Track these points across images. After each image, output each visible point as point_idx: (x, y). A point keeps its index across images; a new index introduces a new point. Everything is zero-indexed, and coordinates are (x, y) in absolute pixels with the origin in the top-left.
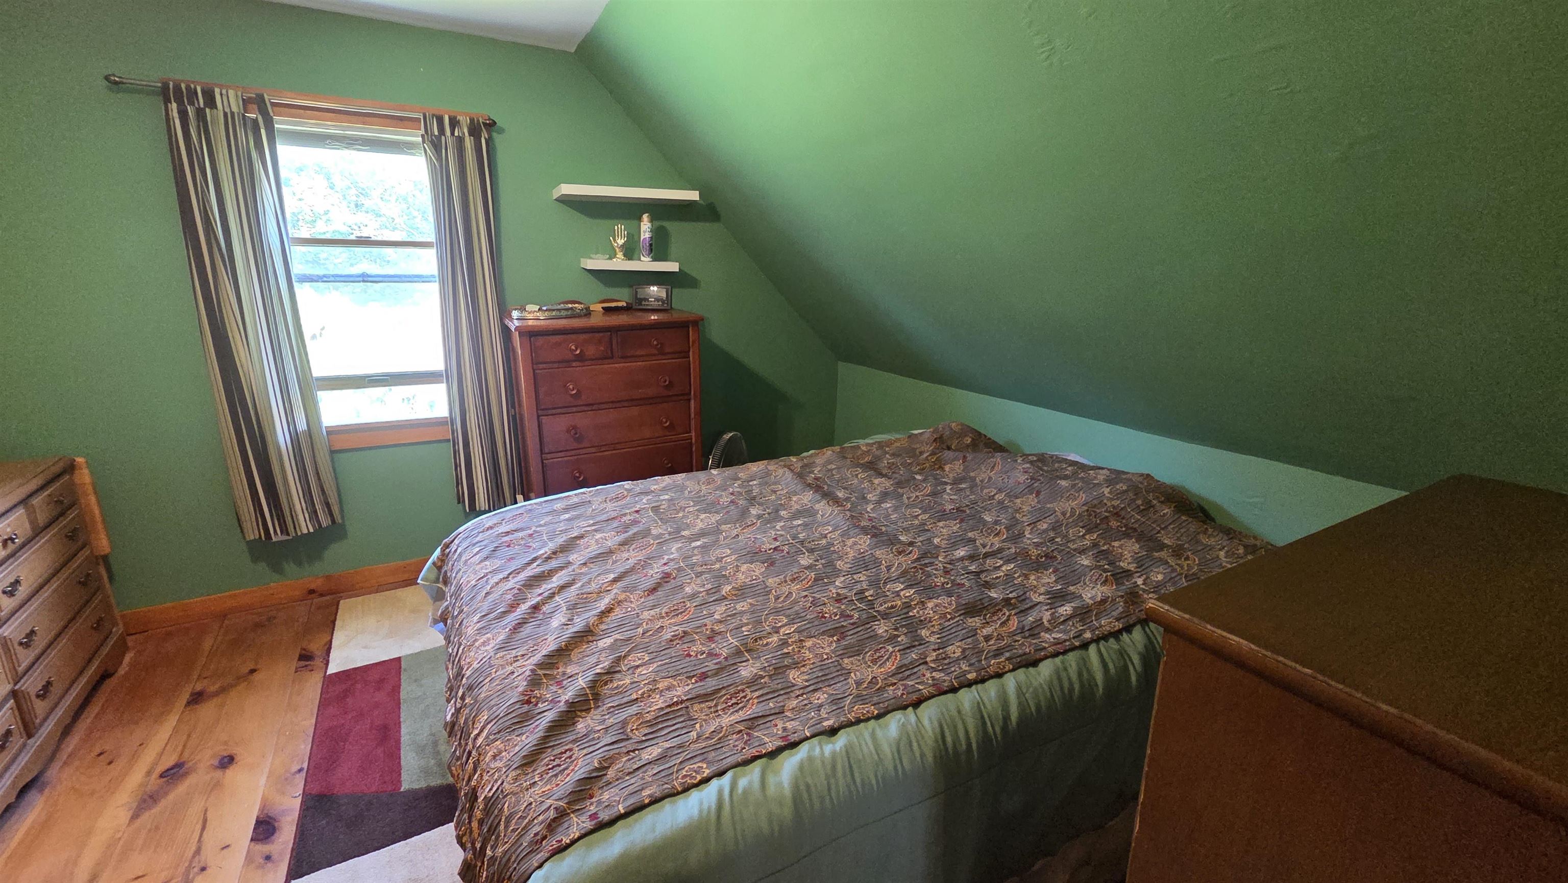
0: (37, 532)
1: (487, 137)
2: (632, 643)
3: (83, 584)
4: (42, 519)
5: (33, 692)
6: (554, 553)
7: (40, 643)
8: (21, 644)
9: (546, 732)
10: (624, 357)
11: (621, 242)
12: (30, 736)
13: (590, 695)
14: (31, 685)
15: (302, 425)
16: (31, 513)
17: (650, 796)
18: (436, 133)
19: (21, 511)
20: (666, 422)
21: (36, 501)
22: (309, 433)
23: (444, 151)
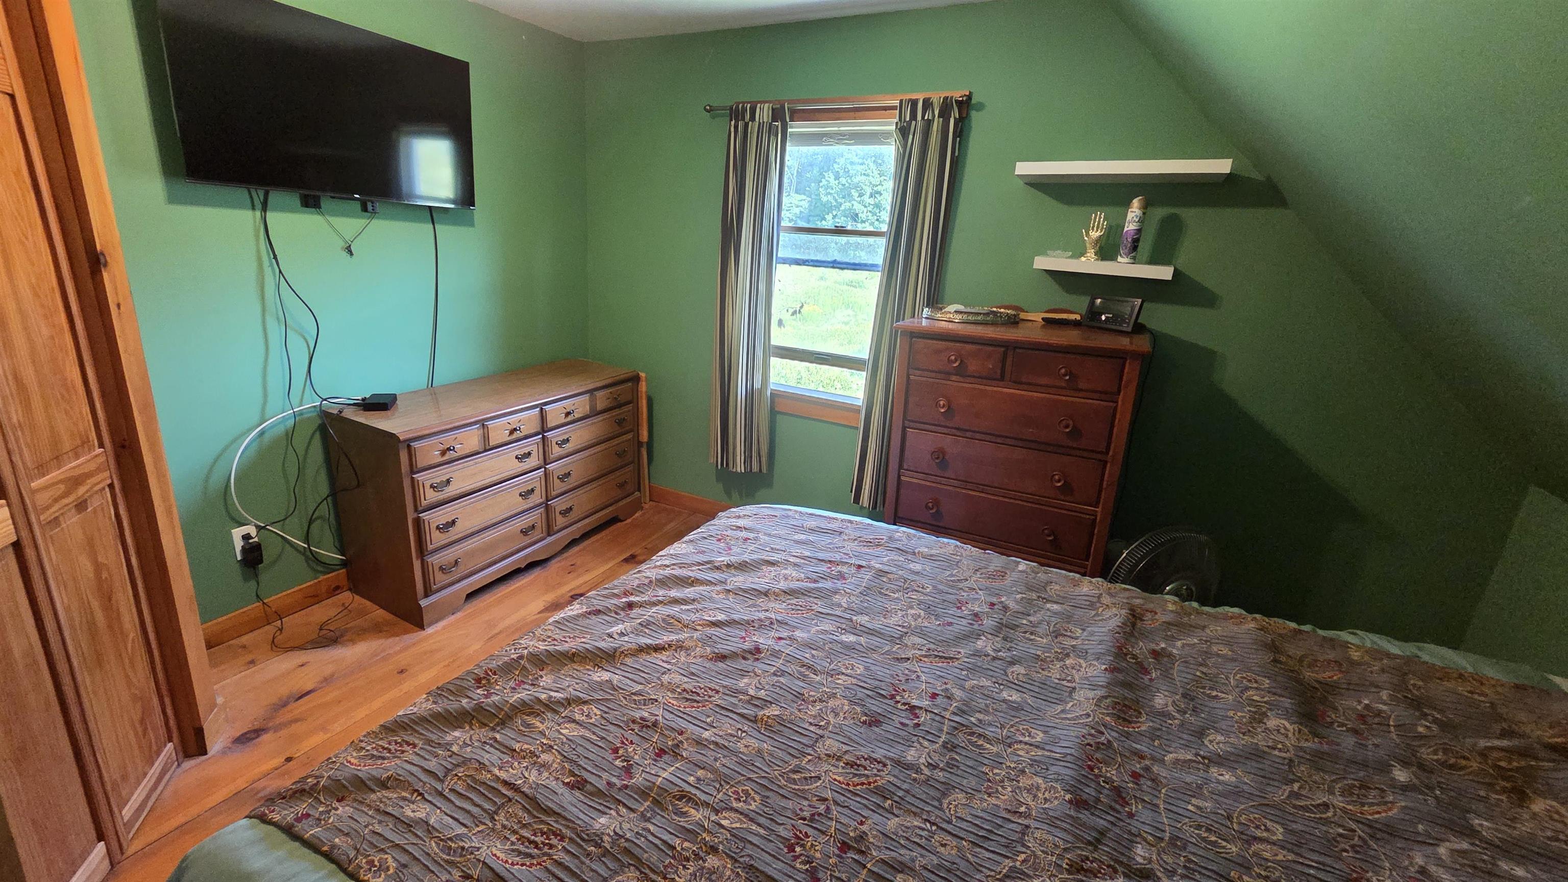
0: (594, 413)
1: (957, 116)
2: (612, 695)
3: (619, 455)
4: (600, 406)
5: (558, 510)
6: (728, 566)
7: (572, 482)
8: (558, 478)
9: (430, 715)
10: (1018, 383)
11: (1095, 234)
12: (549, 535)
13: (503, 713)
14: (559, 504)
15: (757, 385)
16: (593, 402)
17: (333, 847)
18: (908, 119)
19: (586, 397)
20: (1059, 481)
21: (599, 394)
22: (760, 391)
23: (911, 137)
